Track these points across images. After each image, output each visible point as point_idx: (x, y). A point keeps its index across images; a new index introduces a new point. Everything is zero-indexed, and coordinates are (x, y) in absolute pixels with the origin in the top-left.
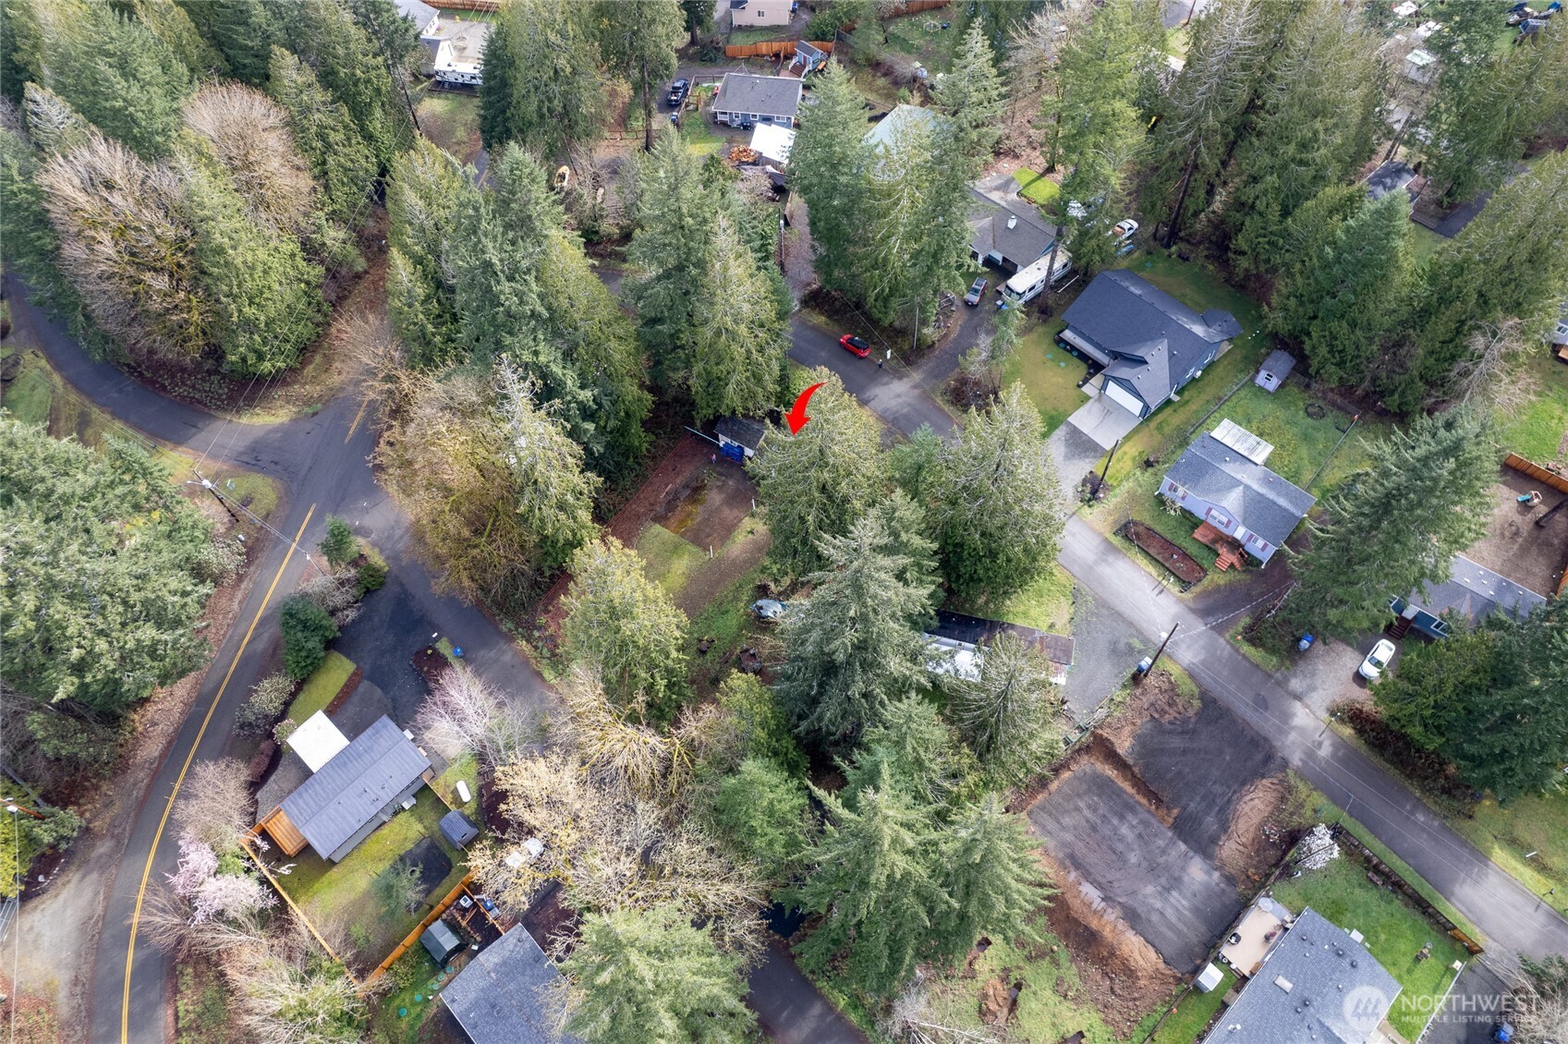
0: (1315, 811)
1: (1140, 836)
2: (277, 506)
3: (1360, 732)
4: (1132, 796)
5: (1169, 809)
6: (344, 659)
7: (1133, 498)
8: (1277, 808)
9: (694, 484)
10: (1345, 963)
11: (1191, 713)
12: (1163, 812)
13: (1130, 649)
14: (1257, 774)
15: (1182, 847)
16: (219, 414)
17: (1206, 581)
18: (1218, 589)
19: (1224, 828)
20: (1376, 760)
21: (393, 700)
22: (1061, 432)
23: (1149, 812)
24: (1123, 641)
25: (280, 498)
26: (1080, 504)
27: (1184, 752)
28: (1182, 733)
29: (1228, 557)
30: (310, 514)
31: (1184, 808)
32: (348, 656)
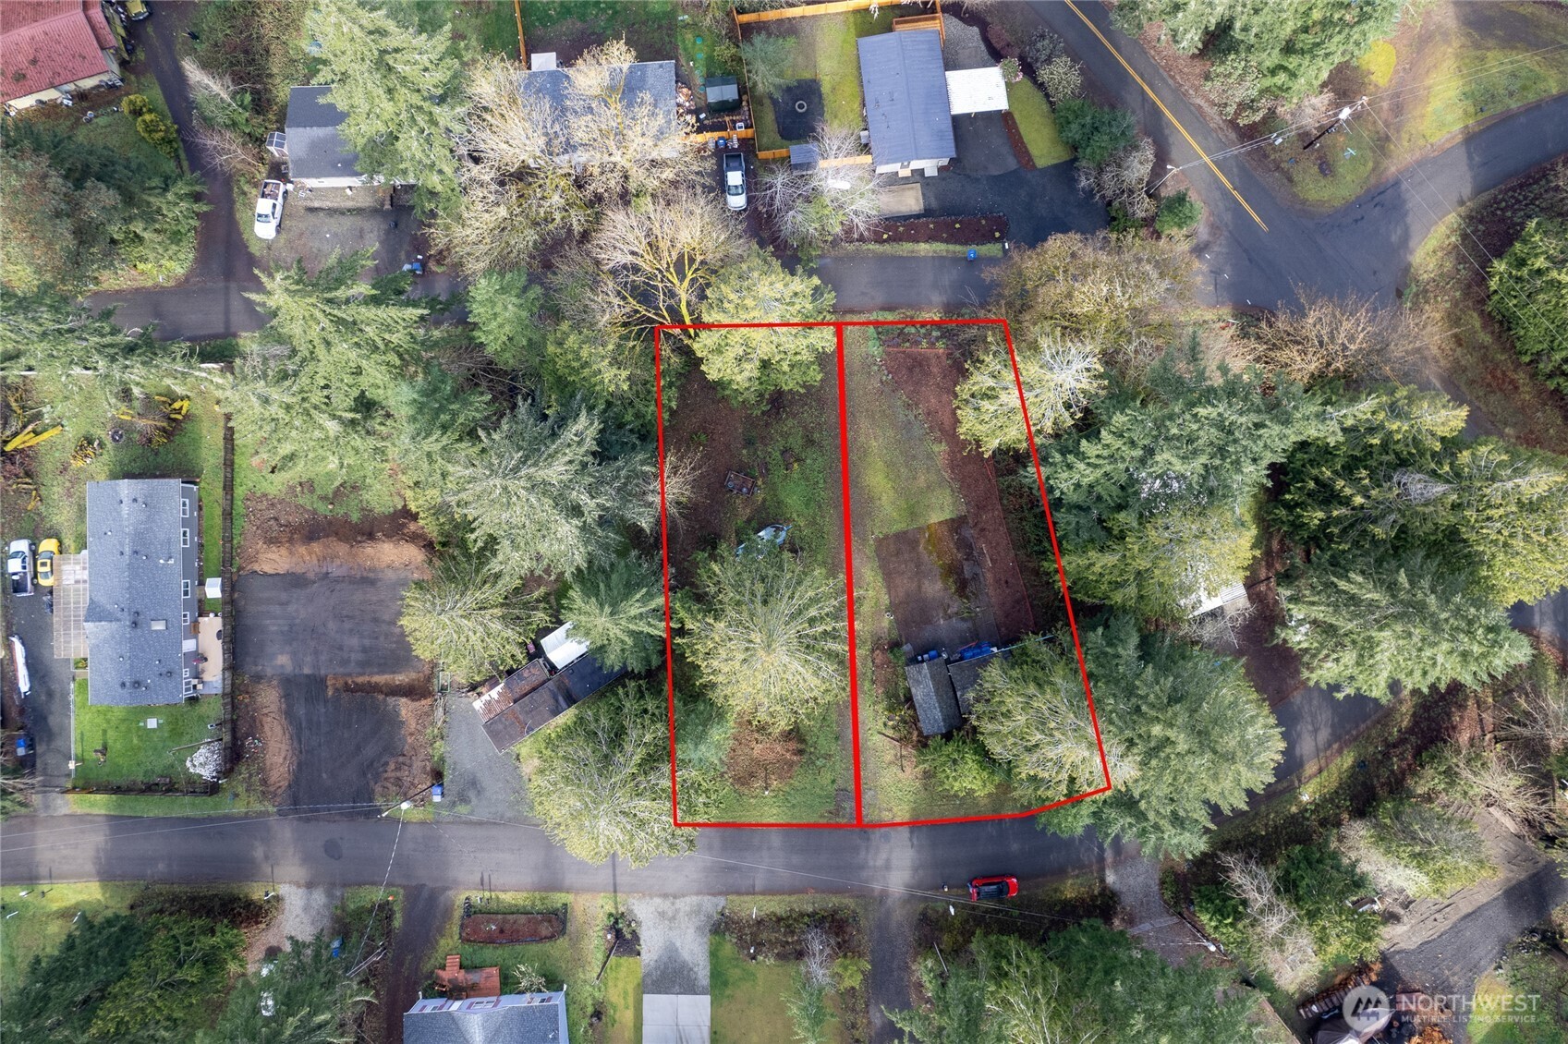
0: (236, 795)
1: (341, 648)
2: (1295, 195)
3: (249, 904)
4: (371, 674)
5: (337, 690)
6: (1055, 162)
7: (579, 961)
8: (261, 770)
9: (971, 588)
10: (128, 680)
11: (378, 789)
12: (340, 684)
13: (463, 799)
14: (295, 784)
15: (307, 671)
16: (1485, 197)
17: (456, 929)
18: (442, 934)
19: (289, 714)
20: (221, 888)
21: (977, 180)
22: (703, 974)
23: (350, 675)
24: (474, 801)
25: (1304, 202)
26: (622, 909)
27: (358, 748)
28: (372, 764)
29: (451, 973)
30: (1257, 219)
31: (326, 701)
32: (1055, 166)
